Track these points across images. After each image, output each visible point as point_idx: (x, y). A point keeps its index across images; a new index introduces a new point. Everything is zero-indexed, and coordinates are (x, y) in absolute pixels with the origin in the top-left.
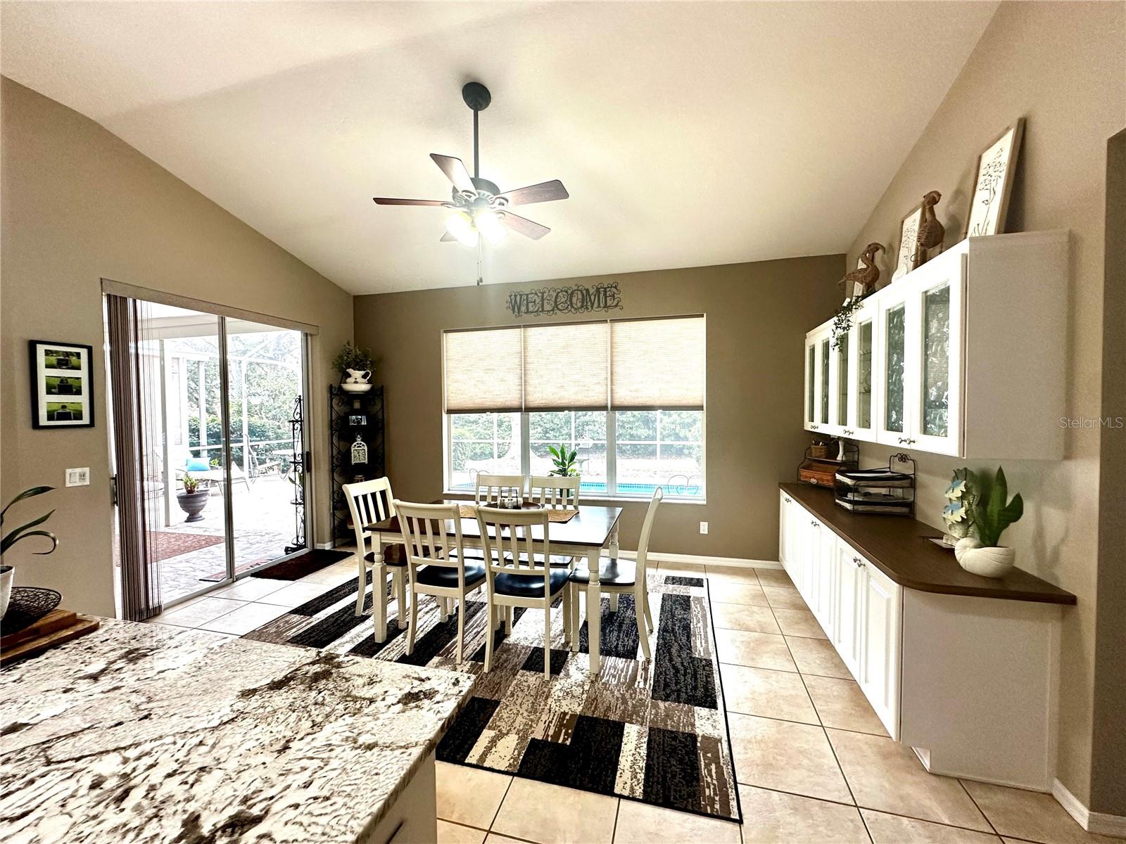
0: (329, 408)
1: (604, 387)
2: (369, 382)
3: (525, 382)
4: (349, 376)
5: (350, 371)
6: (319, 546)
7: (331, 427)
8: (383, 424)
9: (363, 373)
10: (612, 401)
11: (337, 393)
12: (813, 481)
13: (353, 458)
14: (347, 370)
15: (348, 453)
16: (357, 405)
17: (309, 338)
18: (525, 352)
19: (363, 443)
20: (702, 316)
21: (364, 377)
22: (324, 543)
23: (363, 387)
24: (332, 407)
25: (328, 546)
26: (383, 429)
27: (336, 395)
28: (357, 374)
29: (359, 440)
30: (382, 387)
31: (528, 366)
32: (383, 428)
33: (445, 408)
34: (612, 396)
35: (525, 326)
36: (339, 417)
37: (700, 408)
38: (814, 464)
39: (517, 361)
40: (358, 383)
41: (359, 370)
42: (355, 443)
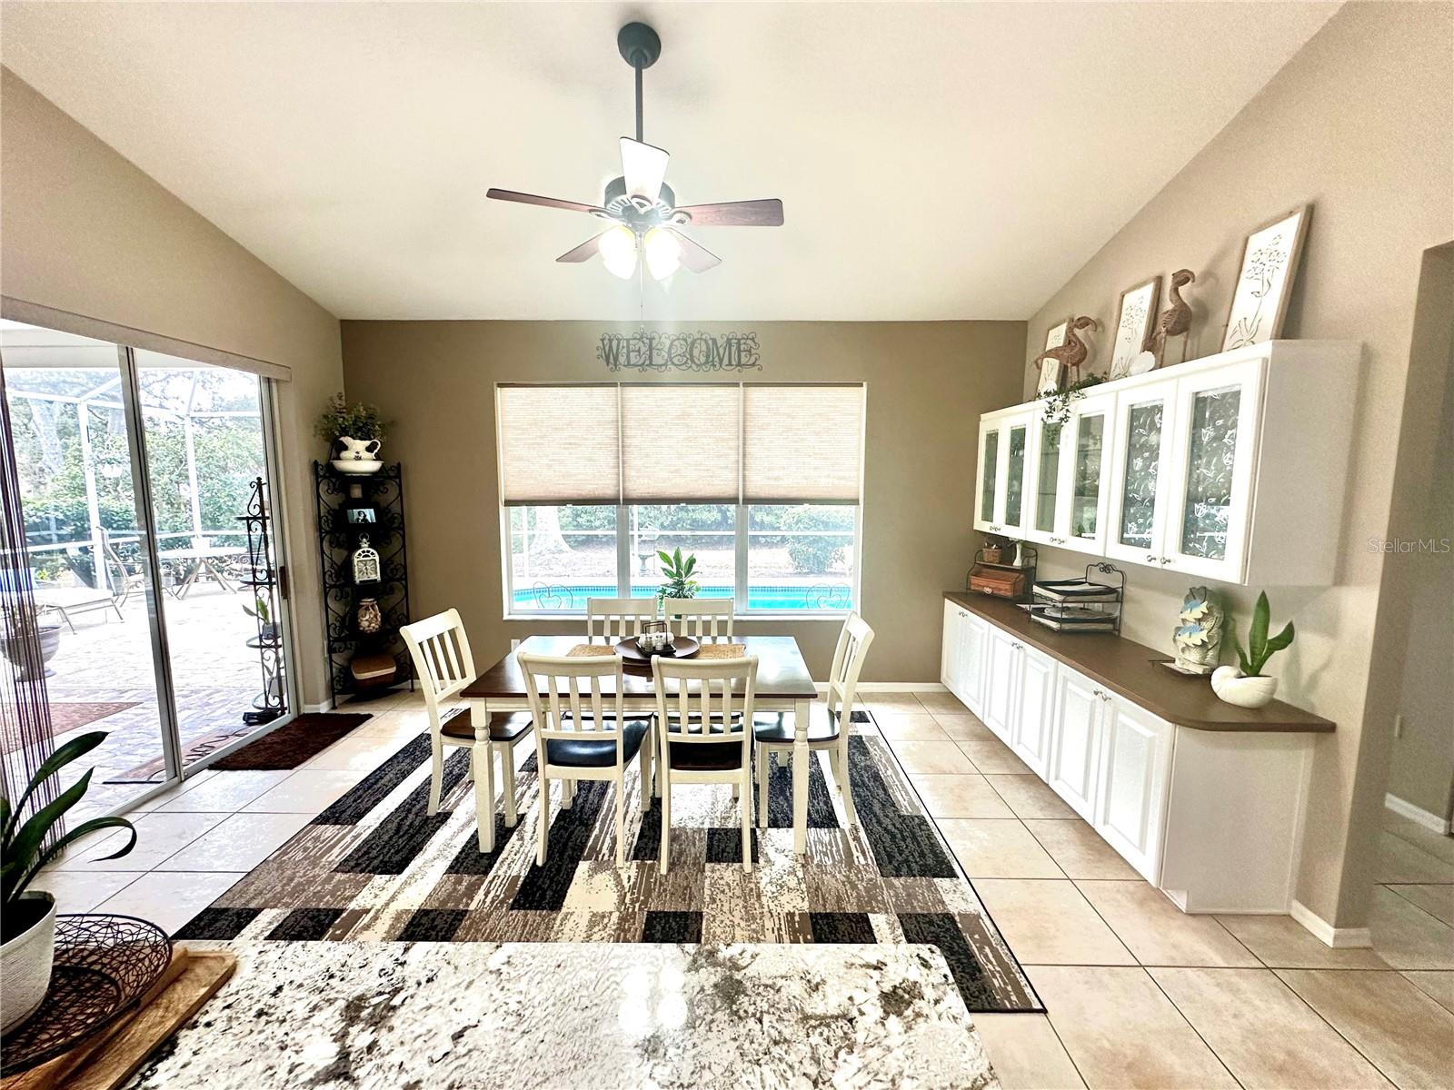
0: (315, 501)
1: (734, 474)
2: (378, 458)
3: (624, 462)
4: (346, 448)
5: (347, 440)
6: (308, 709)
7: (319, 528)
8: (403, 523)
9: (367, 443)
10: (744, 491)
11: (327, 474)
12: (988, 590)
13: (357, 574)
14: (342, 439)
15: (347, 567)
16: (357, 492)
17: (274, 385)
18: (623, 422)
19: (372, 550)
20: (861, 385)
21: (369, 449)
22: (319, 703)
23: (369, 465)
24: (318, 496)
25: (324, 708)
26: (403, 529)
27: (324, 477)
28: (358, 446)
29: (365, 546)
30: (399, 464)
31: (628, 441)
32: (402, 527)
33: (502, 499)
34: (744, 486)
35: (623, 385)
36: (331, 511)
37: (855, 502)
38: (985, 570)
39: (611, 433)
40: (359, 459)
41: (361, 439)
42: (360, 551)
